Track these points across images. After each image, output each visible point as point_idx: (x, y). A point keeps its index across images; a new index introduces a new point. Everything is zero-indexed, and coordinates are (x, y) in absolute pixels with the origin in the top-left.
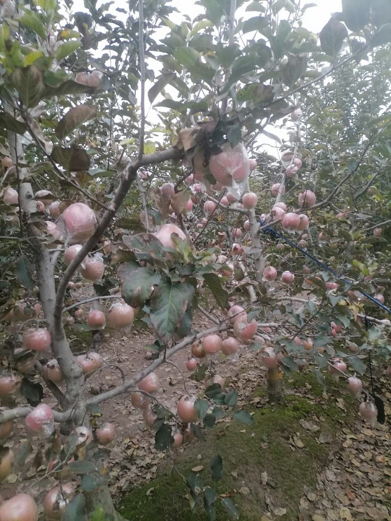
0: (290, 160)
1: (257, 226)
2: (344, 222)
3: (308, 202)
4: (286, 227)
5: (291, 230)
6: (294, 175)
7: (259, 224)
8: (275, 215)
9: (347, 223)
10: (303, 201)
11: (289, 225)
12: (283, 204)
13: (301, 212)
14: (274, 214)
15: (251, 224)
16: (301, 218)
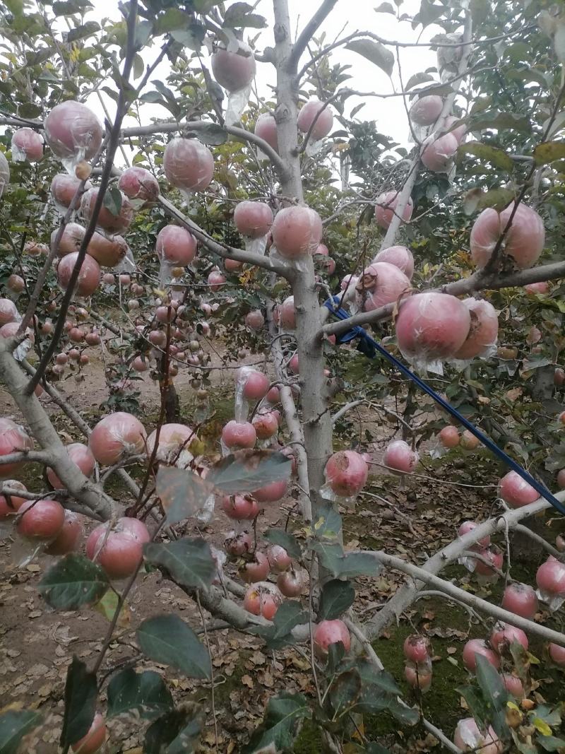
0: (435, 121)
1: (317, 319)
2: (548, 307)
3: (511, 250)
4: (412, 347)
5: (430, 358)
6: (445, 164)
7: (324, 310)
8: (374, 289)
9: (556, 310)
10: (491, 247)
11: (424, 341)
12: (404, 253)
13: (475, 290)
14: (370, 285)
15: (300, 312)
16: (474, 315)
